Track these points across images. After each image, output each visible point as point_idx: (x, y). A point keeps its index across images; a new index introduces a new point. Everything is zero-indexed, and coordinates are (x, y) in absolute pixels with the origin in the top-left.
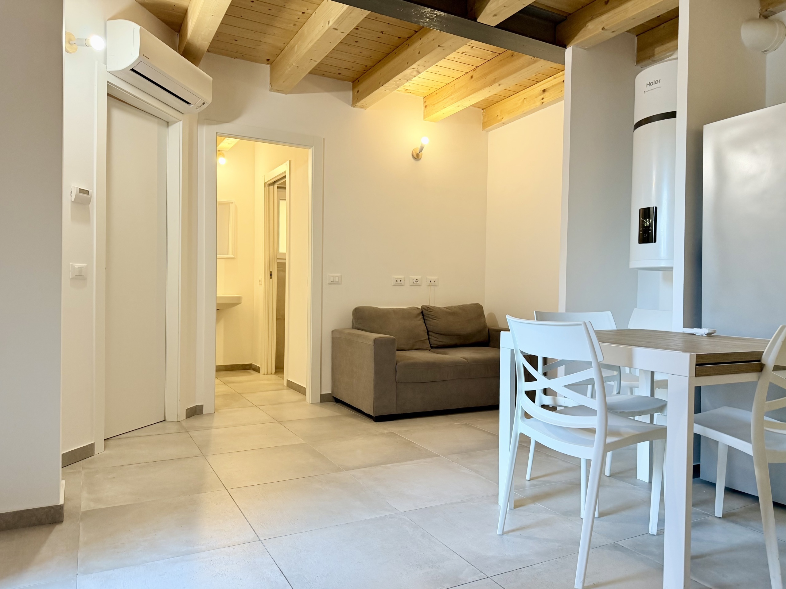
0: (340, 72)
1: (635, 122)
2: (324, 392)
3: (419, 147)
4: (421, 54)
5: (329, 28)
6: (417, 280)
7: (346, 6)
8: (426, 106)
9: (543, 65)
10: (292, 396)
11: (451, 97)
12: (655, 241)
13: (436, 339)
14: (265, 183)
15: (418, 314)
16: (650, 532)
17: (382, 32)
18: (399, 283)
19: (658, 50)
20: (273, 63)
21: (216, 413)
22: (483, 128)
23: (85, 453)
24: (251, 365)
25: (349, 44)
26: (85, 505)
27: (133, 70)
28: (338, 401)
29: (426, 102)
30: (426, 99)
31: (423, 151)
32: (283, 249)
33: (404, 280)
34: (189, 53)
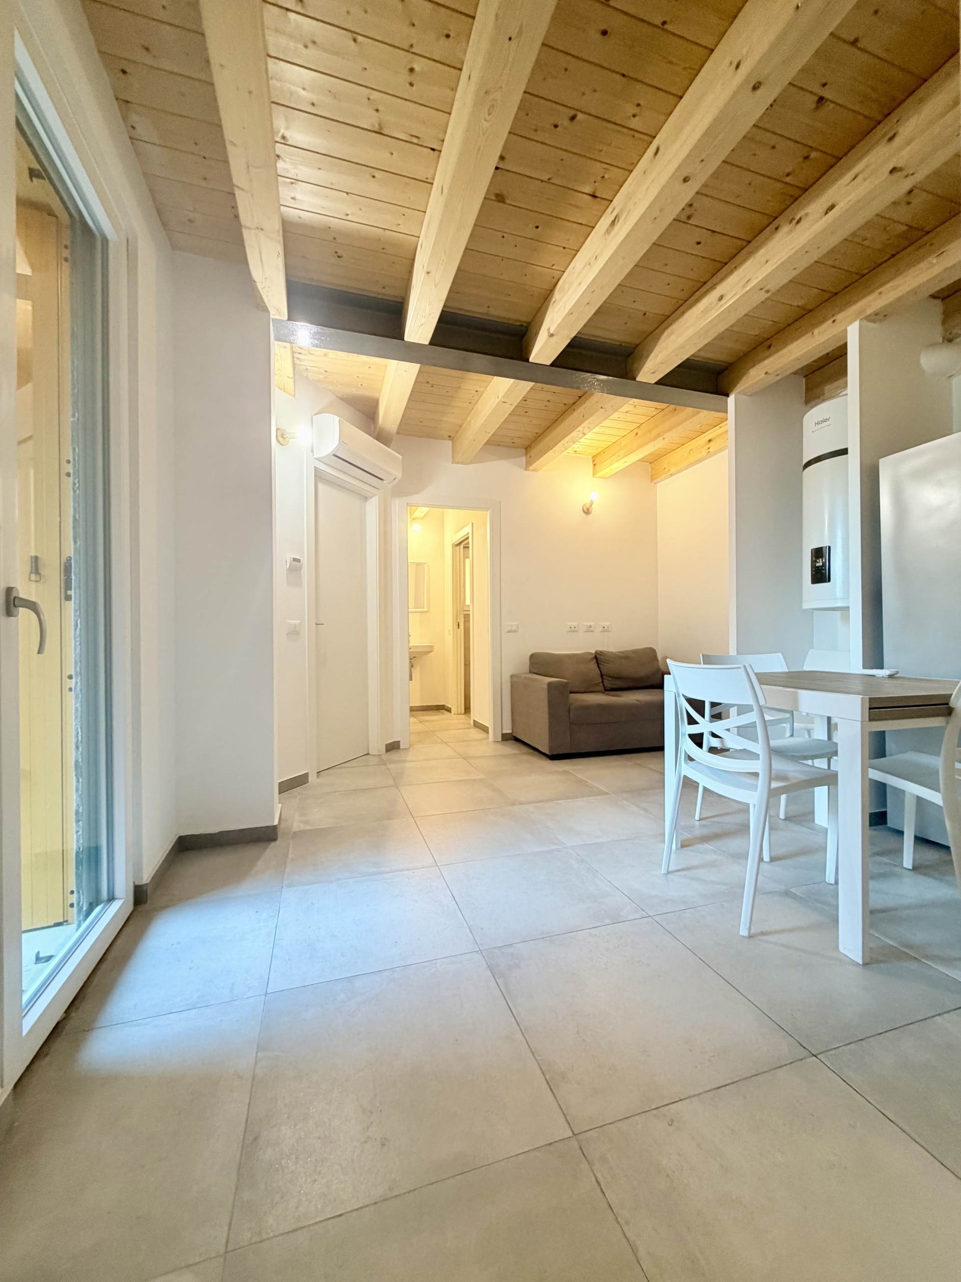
0: (513, 441)
1: (804, 463)
2: (504, 732)
3: (589, 502)
4: (584, 418)
5: (499, 402)
6: (591, 626)
7: (512, 380)
8: (595, 465)
9: (706, 416)
10: (476, 734)
11: (617, 454)
12: (829, 581)
13: (608, 684)
14: (453, 545)
15: (592, 659)
16: (827, 881)
17: (549, 401)
18: (573, 630)
19: (827, 388)
20: (453, 438)
21: (411, 748)
22: (652, 480)
23: (302, 780)
24: (443, 706)
25: (519, 415)
26: (296, 826)
27: (334, 455)
28: (517, 740)
29: (594, 461)
30: (594, 458)
31: (593, 506)
32: (468, 602)
33: (578, 627)
34: (382, 437)
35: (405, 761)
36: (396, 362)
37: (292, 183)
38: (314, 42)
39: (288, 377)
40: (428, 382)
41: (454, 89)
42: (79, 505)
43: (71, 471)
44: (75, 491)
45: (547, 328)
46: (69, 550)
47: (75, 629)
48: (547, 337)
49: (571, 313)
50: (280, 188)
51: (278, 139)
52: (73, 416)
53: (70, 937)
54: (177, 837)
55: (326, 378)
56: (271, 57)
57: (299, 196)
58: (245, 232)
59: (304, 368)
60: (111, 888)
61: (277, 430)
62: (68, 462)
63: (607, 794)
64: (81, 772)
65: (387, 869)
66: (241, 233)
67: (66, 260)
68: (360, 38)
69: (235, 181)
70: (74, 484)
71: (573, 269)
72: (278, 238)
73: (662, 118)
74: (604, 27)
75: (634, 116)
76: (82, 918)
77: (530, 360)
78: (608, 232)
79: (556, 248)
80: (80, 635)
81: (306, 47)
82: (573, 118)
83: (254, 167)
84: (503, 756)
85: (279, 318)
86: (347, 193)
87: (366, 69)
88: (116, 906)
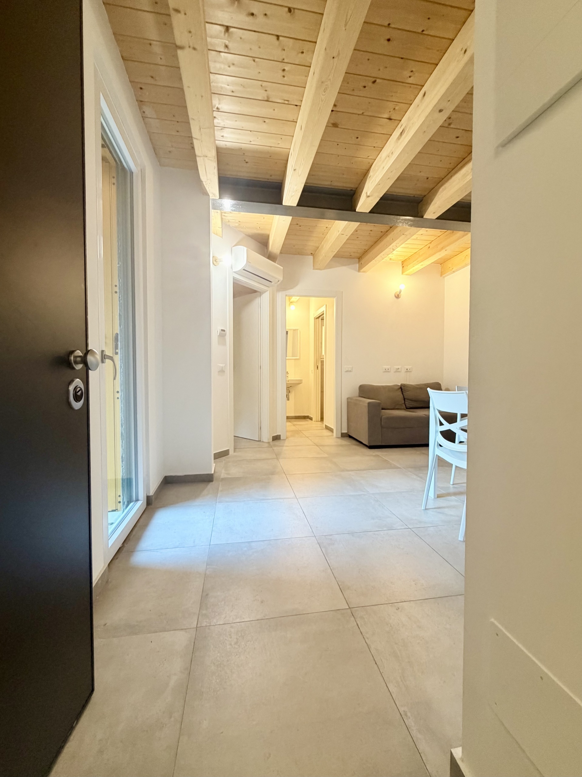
0: (351, 254)
2: (343, 432)
3: (399, 291)
4: (393, 240)
5: (339, 234)
6: (398, 369)
7: (347, 222)
8: (403, 267)
10: (326, 433)
11: (417, 260)
13: (408, 404)
14: (314, 318)
15: (399, 389)
17: (371, 231)
18: (387, 371)
20: (314, 255)
21: (287, 439)
22: (441, 275)
23: (225, 453)
24: (308, 416)
25: (353, 240)
26: (223, 475)
27: (244, 270)
28: (350, 437)
29: (402, 264)
30: (403, 262)
31: (402, 293)
32: (323, 353)
33: (391, 369)
34: (271, 257)
35: (283, 446)
36: (278, 216)
37: (222, 129)
38: (233, 64)
39: (219, 228)
40: (297, 224)
41: (307, 76)
42: (121, 307)
43: (118, 291)
44: (120, 301)
45: (366, 192)
46: (117, 330)
47: (121, 369)
48: (366, 198)
49: (379, 184)
50: (216, 132)
51: (215, 109)
52: (119, 263)
53: (119, 516)
54: (164, 476)
55: (239, 225)
56: (211, 73)
57: (225, 135)
58: (198, 159)
59: (228, 220)
60: (137, 495)
61: (213, 257)
62: (116, 286)
63: (400, 468)
64: (124, 439)
65: (270, 498)
66: (196, 159)
67: (114, 184)
68: (256, 60)
69: (194, 136)
70: (120, 298)
71: (380, 158)
72: (215, 160)
73: (427, 76)
74: (388, 37)
75: (410, 77)
76: (124, 507)
77: (357, 211)
78: (399, 138)
79: (370, 147)
80: (123, 372)
81: (229, 67)
82: (374, 82)
83: (202, 128)
84: (341, 446)
85: (214, 198)
86: (251, 131)
87: (260, 73)
88: (139, 504)
